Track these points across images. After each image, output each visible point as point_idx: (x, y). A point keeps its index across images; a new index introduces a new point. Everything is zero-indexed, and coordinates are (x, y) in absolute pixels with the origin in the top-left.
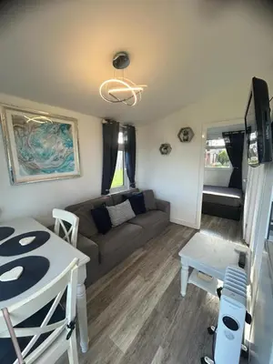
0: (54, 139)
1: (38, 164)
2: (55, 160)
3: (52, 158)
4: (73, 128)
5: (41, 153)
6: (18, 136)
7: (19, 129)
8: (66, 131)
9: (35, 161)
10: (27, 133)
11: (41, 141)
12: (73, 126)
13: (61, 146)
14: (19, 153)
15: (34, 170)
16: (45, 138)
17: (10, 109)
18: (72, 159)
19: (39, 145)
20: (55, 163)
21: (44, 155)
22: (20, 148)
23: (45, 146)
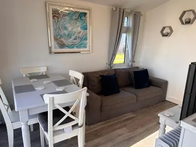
0: (75, 24)
1: (64, 41)
2: (75, 39)
3: (73, 37)
4: (88, 15)
5: (67, 34)
6: (54, 22)
7: (56, 18)
8: (83, 18)
9: (63, 39)
10: (60, 20)
11: (67, 25)
12: (88, 14)
13: (79, 29)
14: (54, 33)
15: (62, 45)
16: (70, 23)
17: (52, 5)
18: (86, 39)
19: (66, 28)
20: (75, 41)
21: (68, 35)
22: (55, 30)
23: (70, 29)
